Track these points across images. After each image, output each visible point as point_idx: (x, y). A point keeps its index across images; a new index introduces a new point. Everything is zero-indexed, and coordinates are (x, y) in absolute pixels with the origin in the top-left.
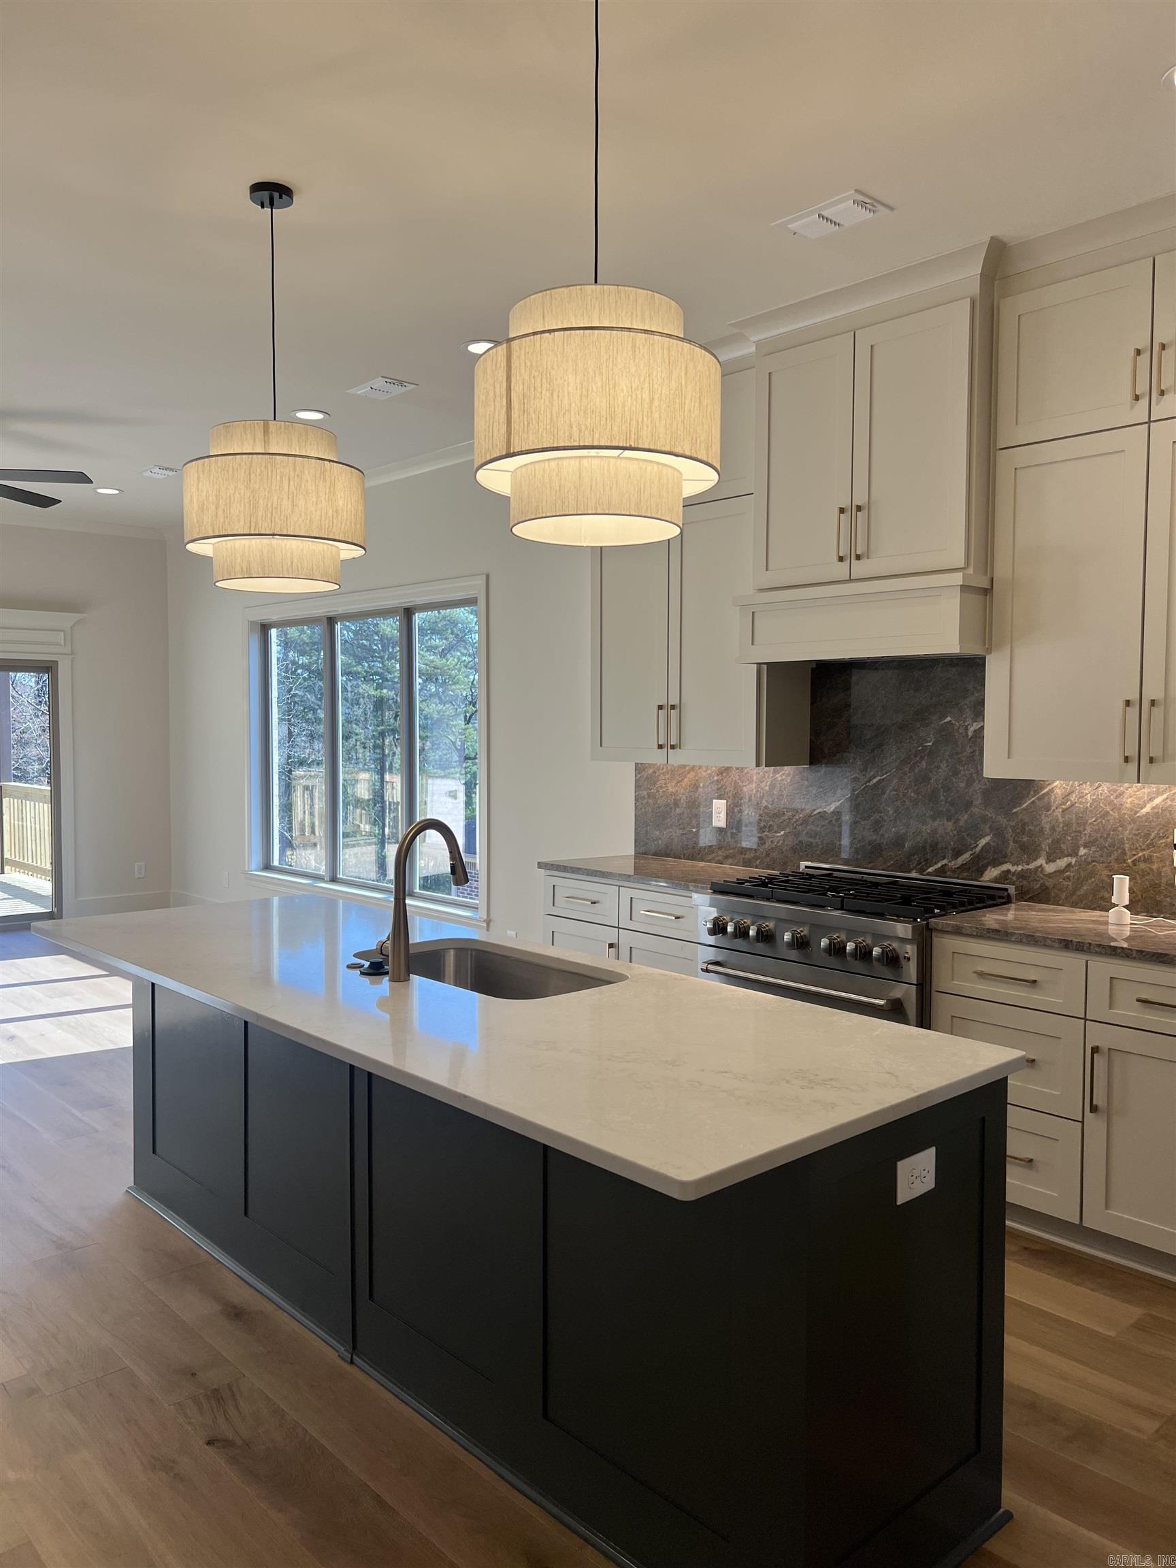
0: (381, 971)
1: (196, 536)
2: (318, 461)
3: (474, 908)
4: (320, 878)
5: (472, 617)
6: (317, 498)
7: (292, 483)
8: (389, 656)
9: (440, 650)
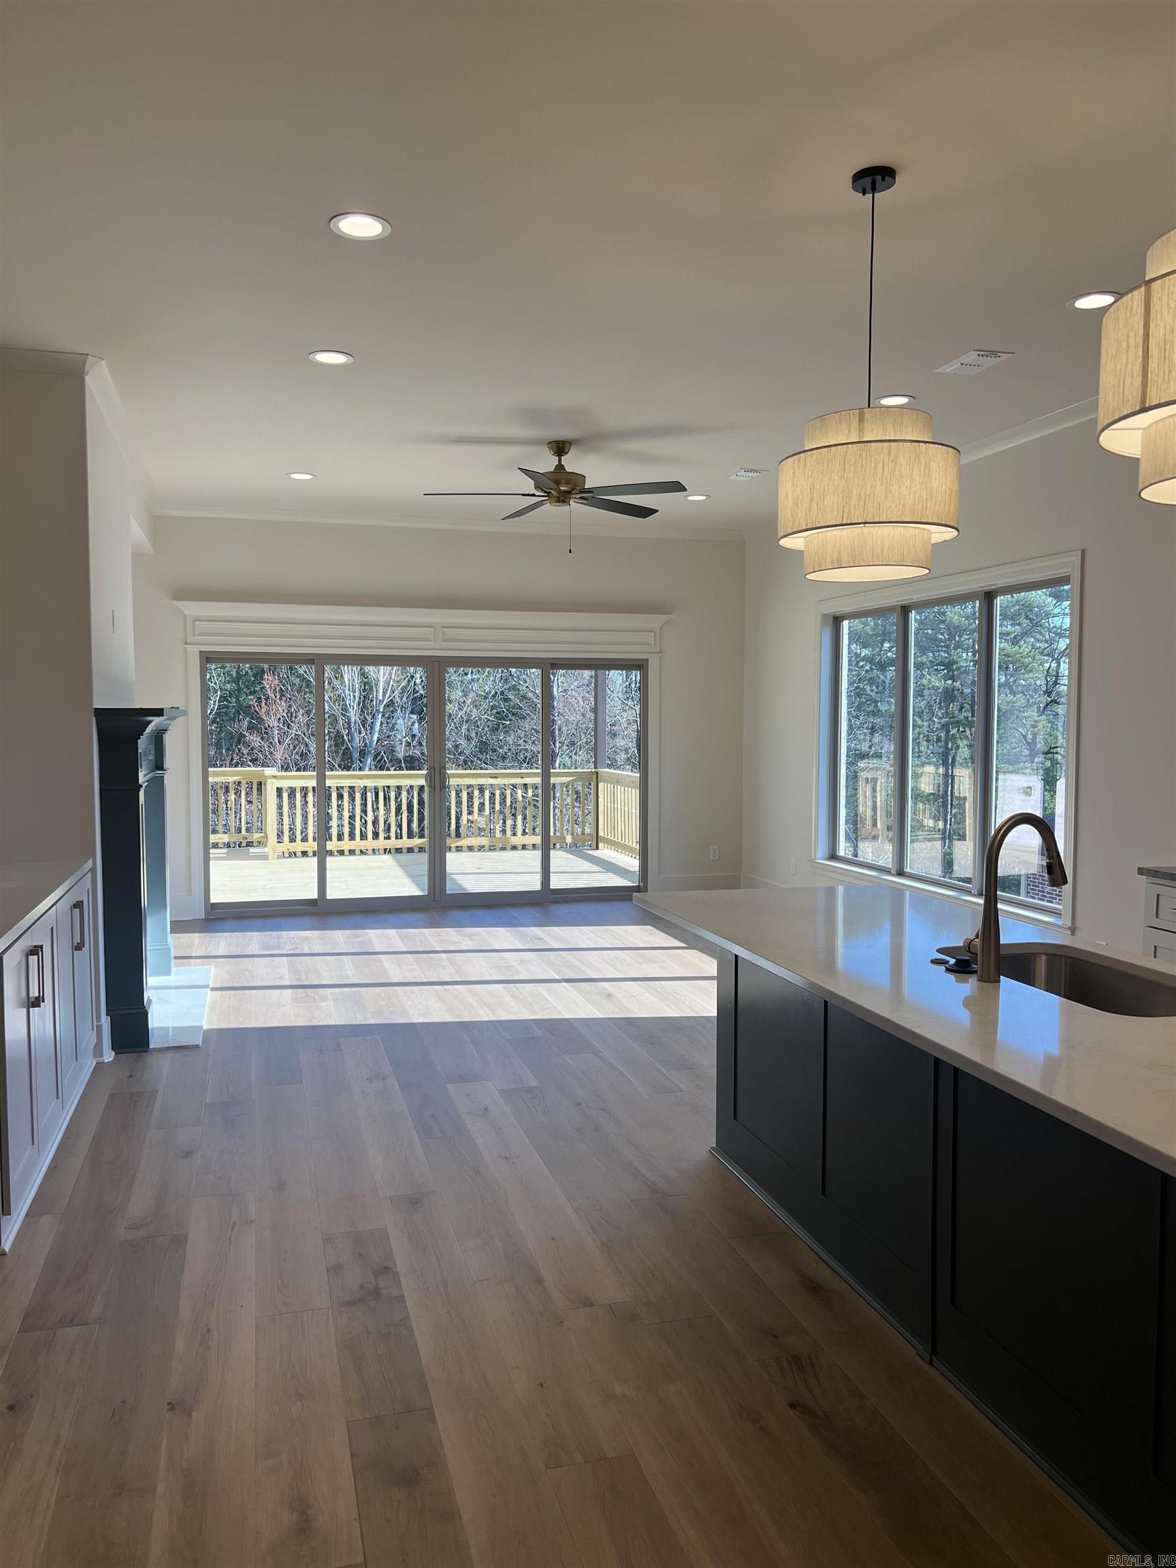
0: (968, 969)
1: (790, 531)
2: (913, 443)
3: (1056, 913)
4: (887, 871)
5: (1050, 599)
6: (911, 481)
7: (886, 468)
8: (955, 645)
9: (1012, 636)
